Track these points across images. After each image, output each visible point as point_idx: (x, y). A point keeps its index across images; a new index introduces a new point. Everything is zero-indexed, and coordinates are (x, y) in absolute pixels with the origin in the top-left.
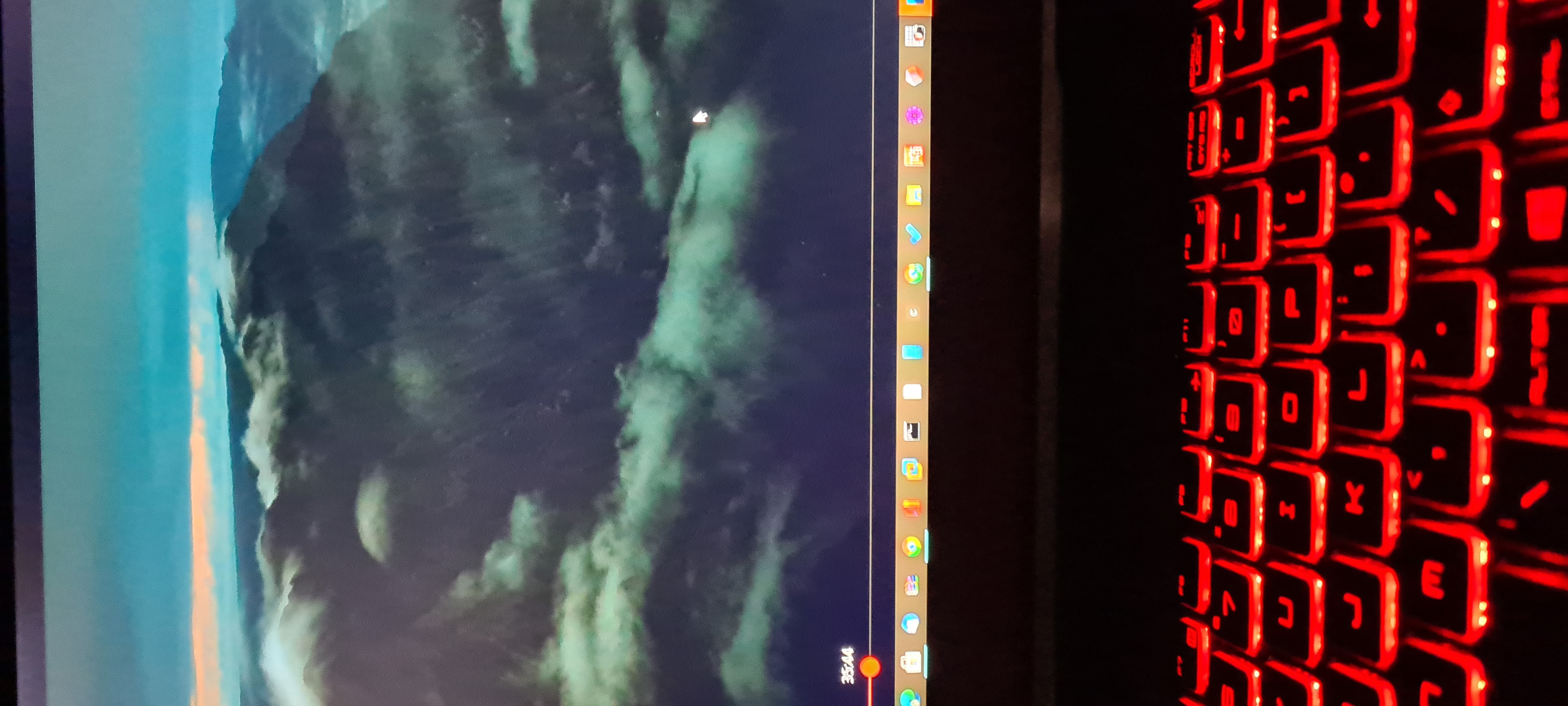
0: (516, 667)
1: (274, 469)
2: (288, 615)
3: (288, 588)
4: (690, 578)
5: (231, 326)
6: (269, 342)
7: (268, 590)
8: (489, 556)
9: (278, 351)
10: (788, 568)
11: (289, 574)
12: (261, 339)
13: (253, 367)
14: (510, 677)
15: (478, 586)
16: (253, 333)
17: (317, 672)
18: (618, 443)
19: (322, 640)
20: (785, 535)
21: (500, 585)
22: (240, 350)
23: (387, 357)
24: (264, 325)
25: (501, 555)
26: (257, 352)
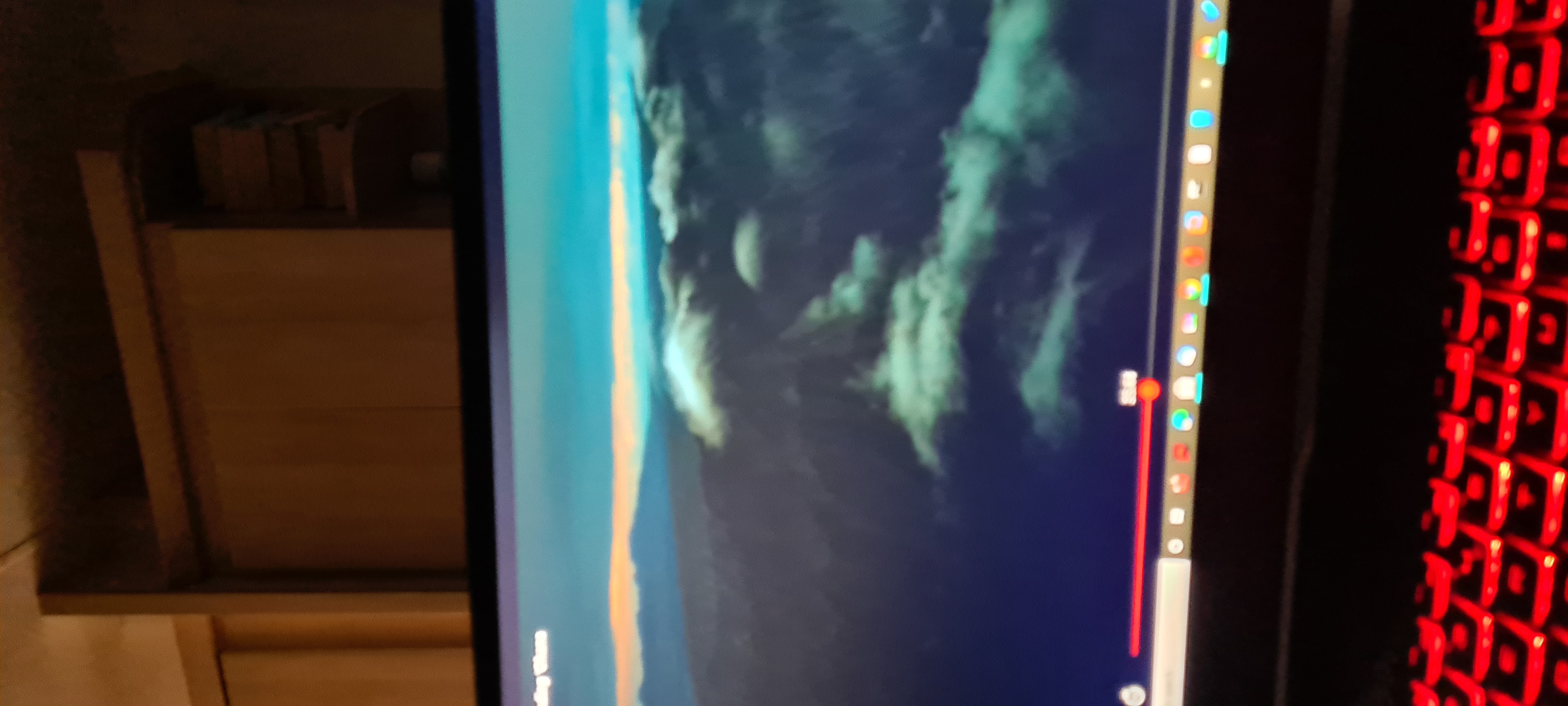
0: (855, 374)
1: (674, 210)
2: (684, 325)
3: (684, 303)
4: (999, 309)
5: (641, 94)
6: (670, 107)
7: (669, 305)
8: (837, 285)
9: (676, 116)
10: (1083, 304)
11: (686, 292)
12: (663, 106)
13: (657, 129)
14: (850, 383)
15: (827, 310)
16: (658, 102)
17: (706, 370)
18: (942, 195)
19: (709, 344)
20: (1081, 276)
21: (845, 310)
22: (648, 114)
23: (760, 120)
24: (666, 94)
25: (846, 285)
26: (660, 116)
